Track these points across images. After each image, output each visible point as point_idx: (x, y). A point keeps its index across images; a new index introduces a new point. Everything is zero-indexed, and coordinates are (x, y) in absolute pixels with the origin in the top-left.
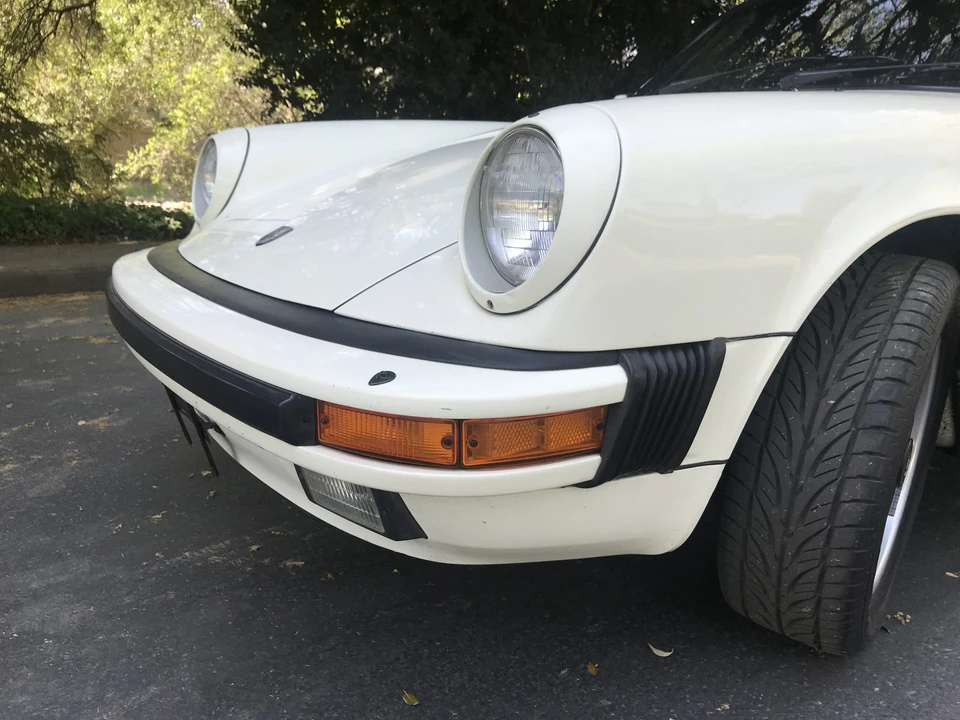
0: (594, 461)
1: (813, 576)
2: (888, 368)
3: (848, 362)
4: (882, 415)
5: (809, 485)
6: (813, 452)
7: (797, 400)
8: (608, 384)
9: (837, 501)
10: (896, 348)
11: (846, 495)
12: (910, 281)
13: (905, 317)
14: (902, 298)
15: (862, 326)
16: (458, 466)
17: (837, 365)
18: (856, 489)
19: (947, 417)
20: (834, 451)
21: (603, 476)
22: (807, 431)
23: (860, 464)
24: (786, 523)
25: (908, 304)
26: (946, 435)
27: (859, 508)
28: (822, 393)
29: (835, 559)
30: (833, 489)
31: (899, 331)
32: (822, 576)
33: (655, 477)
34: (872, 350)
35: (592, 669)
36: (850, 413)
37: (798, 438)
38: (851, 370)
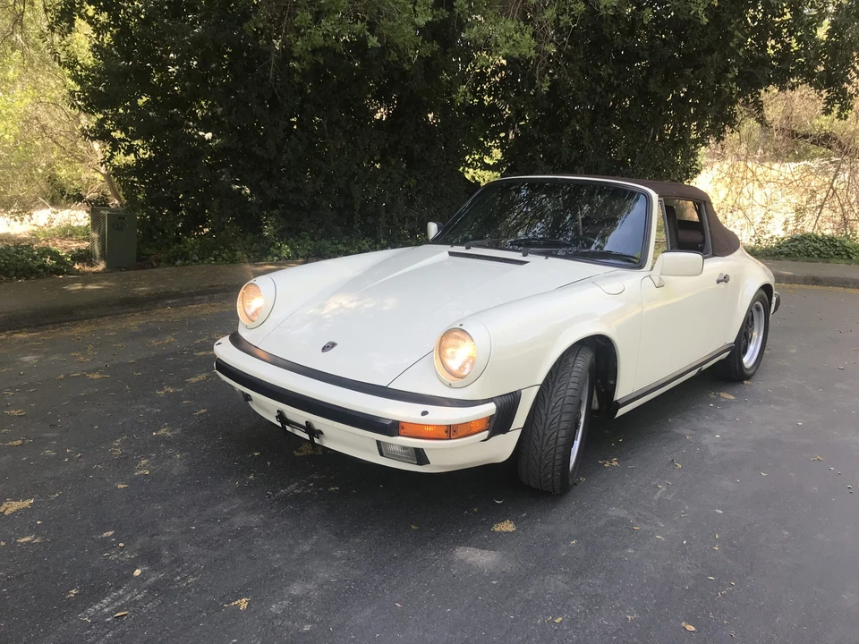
0: (487, 432)
1: (551, 464)
2: (570, 392)
3: (558, 391)
4: (568, 408)
5: (548, 433)
6: (549, 422)
7: (542, 404)
8: (490, 409)
9: (557, 438)
10: (572, 385)
11: (560, 435)
13: (574, 374)
14: (573, 367)
15: (561, 378)
16: (450, 439)
17: (554, 392)
18: (563, 433)
20: (555, 421)
21: (489, 437)
22: (546, 415)
23: (564, 425)
24: (541, 447)
25: (575, 369)
27: (564, 439)
28: (550, 403)
29: (557, 457)
30: (555, 434)
31: (572, 379)
32: (554, 463)
33: (502, 435)
34: (565, 387)
35: (475, 510)
36: (559, 408)
37: (544, 417)
38: (558, 394)
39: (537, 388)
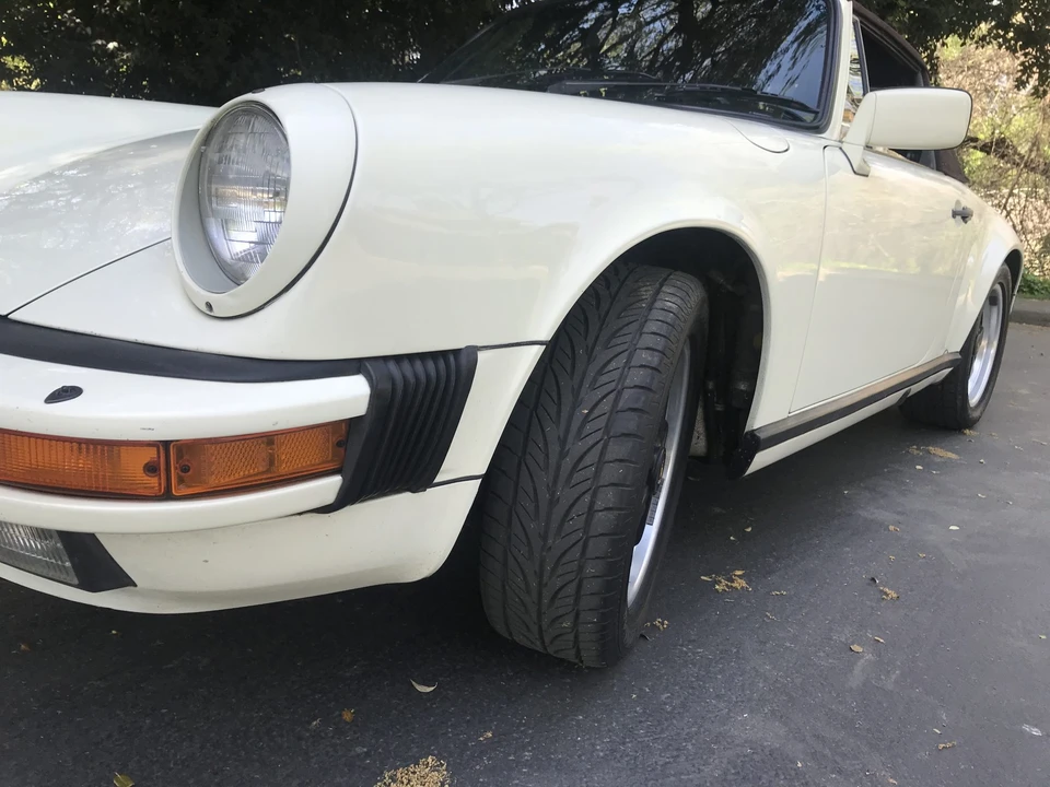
0: (335, 482)
1: (571, 589)
2: (637, 377)
3: (600, 372)
4: (629, 423)
5: (565, 495)
6: (568, 462)
7: (553, 410)
8: (350, 396)
9: (591, 511)
10: (644, 357)
11: (599, 504)
12: (658, 292)
13: (652, 327)
14: (650, 308)
15: (613, 336)
16: (167, 496)
17: (591, 374)
18: (608, 497)
19: (700, 427)
20: (587, 460)
21: (345, 499)
22: (563, 442)
23: (612, 472)
24: (545, 537)
25: (656, 314)
26: (699, 444)
27: (611, 515)
28: (576, 405)
29: (590, 570)
30: (587, 498)
31: (647, 340)
32: (579, 586)
33: (408, 495)
34: (623, 359)
35: (348, 716)
36: (602, 422)
37: (554, 448)
38: (604, 379)
39: (537, 351)
